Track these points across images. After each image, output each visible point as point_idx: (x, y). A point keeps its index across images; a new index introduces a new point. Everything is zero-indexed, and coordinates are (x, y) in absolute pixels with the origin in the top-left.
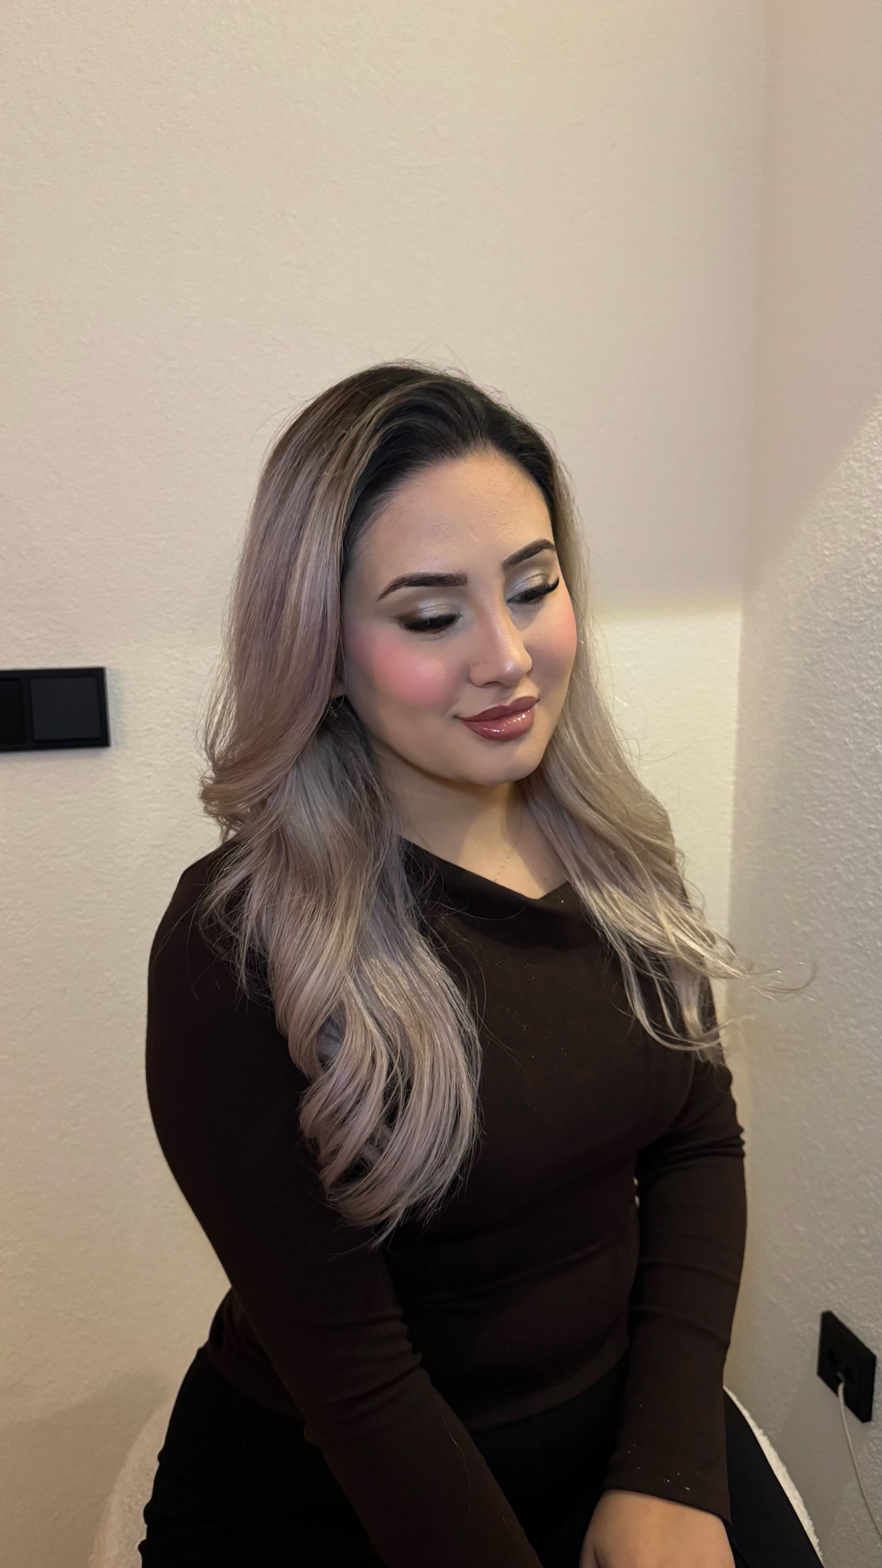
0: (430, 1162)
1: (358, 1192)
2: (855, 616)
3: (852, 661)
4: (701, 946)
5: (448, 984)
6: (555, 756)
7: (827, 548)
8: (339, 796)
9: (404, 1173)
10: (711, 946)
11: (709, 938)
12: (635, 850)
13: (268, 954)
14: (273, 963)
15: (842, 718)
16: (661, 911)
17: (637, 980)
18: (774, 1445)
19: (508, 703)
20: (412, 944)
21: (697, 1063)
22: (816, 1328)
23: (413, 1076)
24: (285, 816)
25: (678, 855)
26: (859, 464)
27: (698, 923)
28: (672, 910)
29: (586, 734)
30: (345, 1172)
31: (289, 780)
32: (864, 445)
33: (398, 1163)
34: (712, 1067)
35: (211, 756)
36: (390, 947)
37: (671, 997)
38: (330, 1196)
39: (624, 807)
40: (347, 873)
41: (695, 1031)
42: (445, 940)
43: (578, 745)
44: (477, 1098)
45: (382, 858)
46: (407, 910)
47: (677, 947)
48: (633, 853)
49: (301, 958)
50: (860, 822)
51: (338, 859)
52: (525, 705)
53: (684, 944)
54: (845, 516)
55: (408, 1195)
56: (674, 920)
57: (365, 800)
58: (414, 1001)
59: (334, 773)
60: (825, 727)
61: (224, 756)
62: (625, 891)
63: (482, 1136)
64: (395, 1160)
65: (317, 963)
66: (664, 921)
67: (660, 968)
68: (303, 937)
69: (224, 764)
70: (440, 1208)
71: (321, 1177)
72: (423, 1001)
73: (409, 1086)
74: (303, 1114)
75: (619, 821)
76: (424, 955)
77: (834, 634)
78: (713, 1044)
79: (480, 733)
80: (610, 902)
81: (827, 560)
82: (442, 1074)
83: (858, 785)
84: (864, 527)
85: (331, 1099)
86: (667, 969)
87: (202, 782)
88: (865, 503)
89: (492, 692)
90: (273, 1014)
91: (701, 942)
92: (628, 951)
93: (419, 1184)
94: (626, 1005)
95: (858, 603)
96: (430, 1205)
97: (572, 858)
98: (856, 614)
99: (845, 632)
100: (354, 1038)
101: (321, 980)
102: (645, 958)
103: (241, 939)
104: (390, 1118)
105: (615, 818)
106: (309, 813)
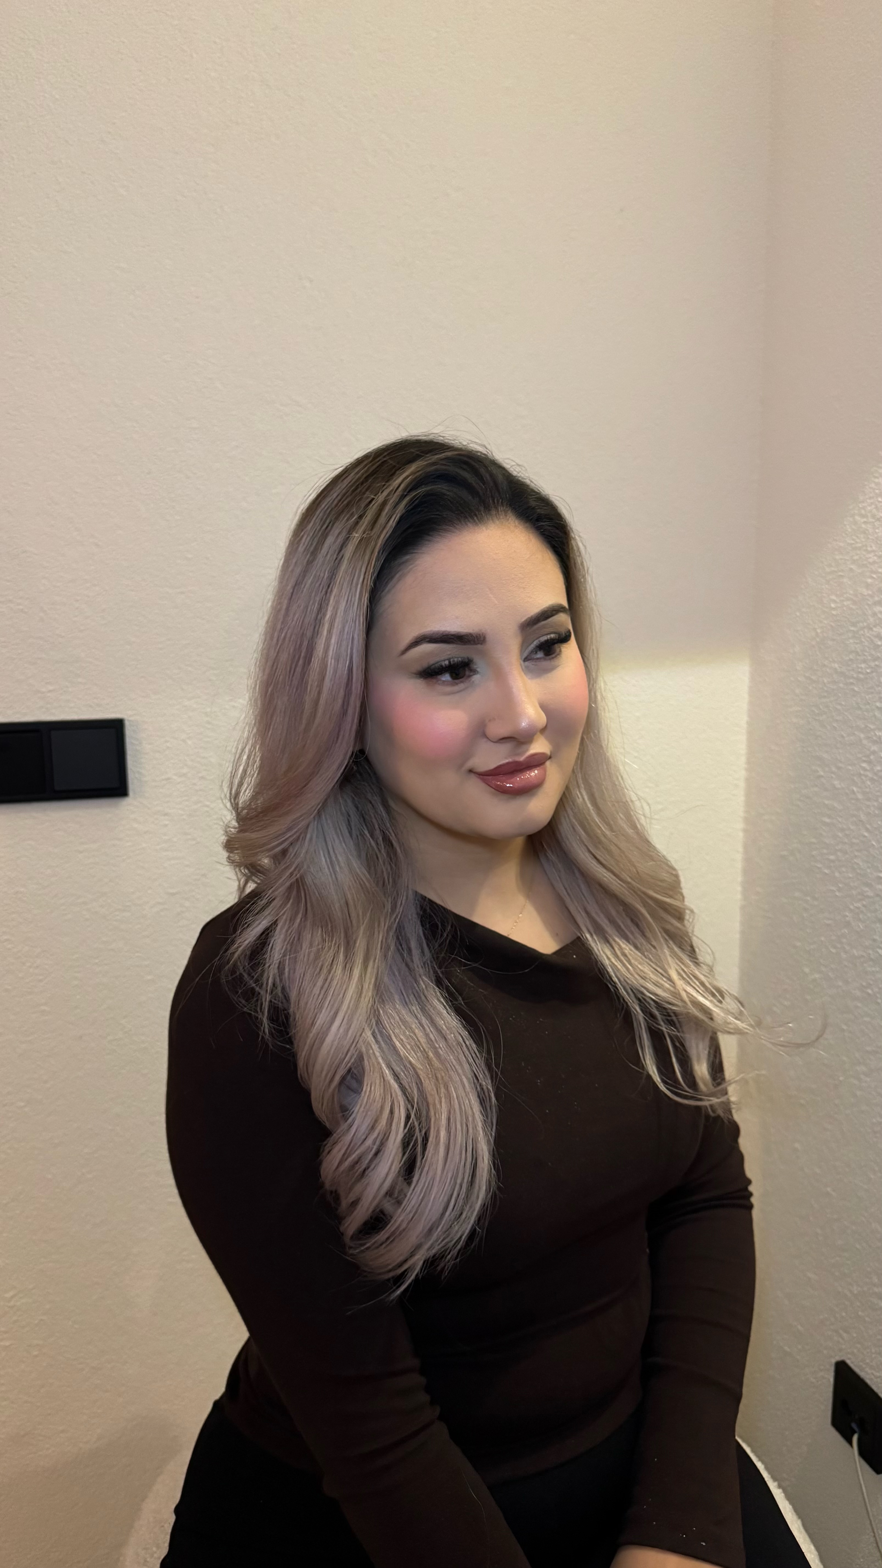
0: (448, 1213)
1: (376, 1245)
2: (861, 668)
3: (859, 712)
4: (711, 1001)
5: (464, 1037)
6: (566, 815)
7: (835, 601)
8: (357, 845)
9: (420, 1227)
10: (720, 1002)
11: (718, 994)
12: (645, 906)
13: (290, 1004)
14: (294, 1014)
15: (850, 768)
16: (672, 967)
17: (649, 1035)
18: (788, 1497)
19: (522, 759)
20: (429, 997)
21: (707, 1117)
22: (829, 1377)
23: (429, 1128)
24: (305, 867)
25: (688, 912)
26: (865, 520)
27: (708, 980)
28: (683, 967)
29: (597, 795)
30: (366, 1224)
31: (310, 830)
32: (868, 501)
33: (416, 1215)
34: (723, 1121)
35: (235, 807)
36: (407, 1000)
37: (681, 1051)
38: (350, 1248)
39: (635, 867)
40: (365, 922)
41: (705, 1084)
42: (461, 994)
43: (589, 805)
44: (493, 1149)
45: (399, 909)
46: (424, 964)
47: (689, 1003)
48: (644, 911)
49: (322, 1007)
50: (869, 871)
51: (356, 908)
52: (538, 761)
53: (695, 1000)
54: (851, 569)
55: (426, 1247)
56: (685, 976)
57: (383, 851)
58: (431, 1054)
59: (353, 824)
60: (833, 776)
61: (248, 806)
62: (636, 947)
63: (499, 1188)
64: (413, 1212)
65: (337, 1013)
66: (674, 976)
67: (671, 1023)
68: (322, 988)
69: (248, 814)
70: (458, 1260)
71: (342, 1229)
72: (440, 1055)
73: (426, 1139)
74: (324, 1165)
75: (629, 880)
76: (440, 1008)
77: (841, 685)
78: (723, 1099)
79: (494, 787)
80: (622, 958)
81: (834, 612)
82: (459, 1127)
83: (866, 834)
84: (869, 581)
85: (351, 1150)
86: (678, 1025)
87: (226, 832)
88: (870, 558)
89: (505, 748)
90: (295, 1065)
91: (712, 998)
92: (640, 1005)
93: (438, 1235)
94: (638, 1061)
95: (865, 655)
96: (449, 1257)
97: (584, 914)
98: (863, 666)
99: (852, 684)
100: (373, 1088)
101: (341, 1030)
102: (657, 1013)
103: (262, 992)
104: (409, 1169)
105: (624, 876)
106: (329, 863)
